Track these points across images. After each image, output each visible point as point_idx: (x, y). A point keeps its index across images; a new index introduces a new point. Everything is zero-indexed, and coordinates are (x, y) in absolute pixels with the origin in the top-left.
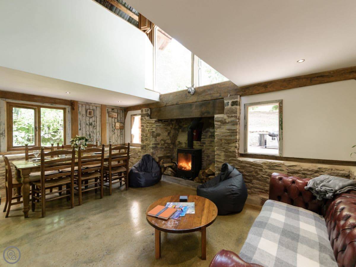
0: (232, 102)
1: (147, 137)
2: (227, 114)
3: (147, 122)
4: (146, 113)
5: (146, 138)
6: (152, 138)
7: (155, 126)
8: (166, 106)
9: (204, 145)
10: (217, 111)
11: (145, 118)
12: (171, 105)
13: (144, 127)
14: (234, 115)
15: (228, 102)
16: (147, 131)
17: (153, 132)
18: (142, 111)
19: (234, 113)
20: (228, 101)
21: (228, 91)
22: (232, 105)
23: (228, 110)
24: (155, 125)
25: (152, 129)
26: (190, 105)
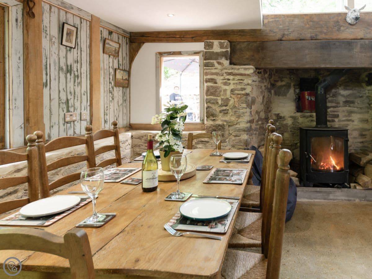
1: (226, 106)
3: (226, 73)
4: (224, 50)
5: (224, 108)
6: (246, 108)
7: (250, 82)
8: (281, 40)
9: (336, 120)
11: (219, 63)
12: (296, 40)
13: (216, 83)
16: (228, 93)
17: (247, 95)
18: (209, 46)
24: (251, 78)
25: (245, 89)
26: (349, 44)
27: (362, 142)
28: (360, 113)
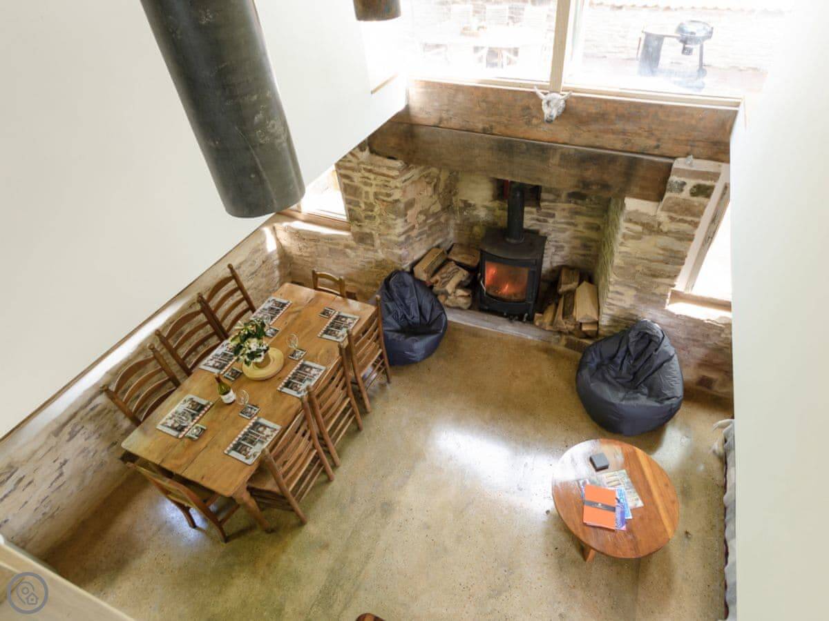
0: (694, 187)
2: (669, 209)
3: (364, 169)
5: (370, 213)
7: (398, 184)
8: (438, 127)
10: (636, 190)
12: (460, 130)
13: (352, 181)
14: (689, 218)
15: (684, 184)
16: (371, 196)
19: (694, 215)
20: (683, 179)
21: (688, 140)
22: (693, 194)
23: (678, 204)
24: (400, 180)
26: (541, 149)
27: (584, 255)
28: (591, 216)
